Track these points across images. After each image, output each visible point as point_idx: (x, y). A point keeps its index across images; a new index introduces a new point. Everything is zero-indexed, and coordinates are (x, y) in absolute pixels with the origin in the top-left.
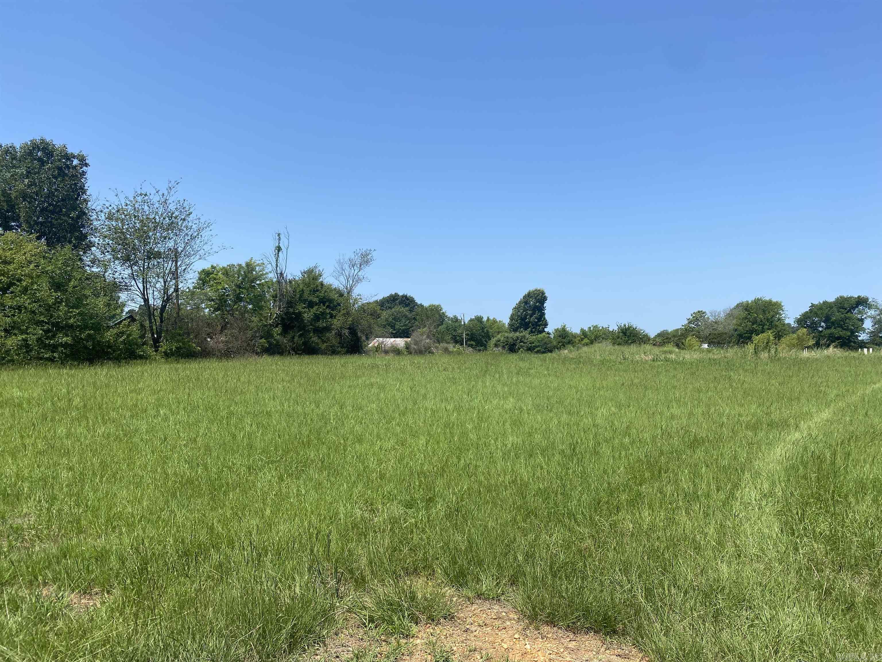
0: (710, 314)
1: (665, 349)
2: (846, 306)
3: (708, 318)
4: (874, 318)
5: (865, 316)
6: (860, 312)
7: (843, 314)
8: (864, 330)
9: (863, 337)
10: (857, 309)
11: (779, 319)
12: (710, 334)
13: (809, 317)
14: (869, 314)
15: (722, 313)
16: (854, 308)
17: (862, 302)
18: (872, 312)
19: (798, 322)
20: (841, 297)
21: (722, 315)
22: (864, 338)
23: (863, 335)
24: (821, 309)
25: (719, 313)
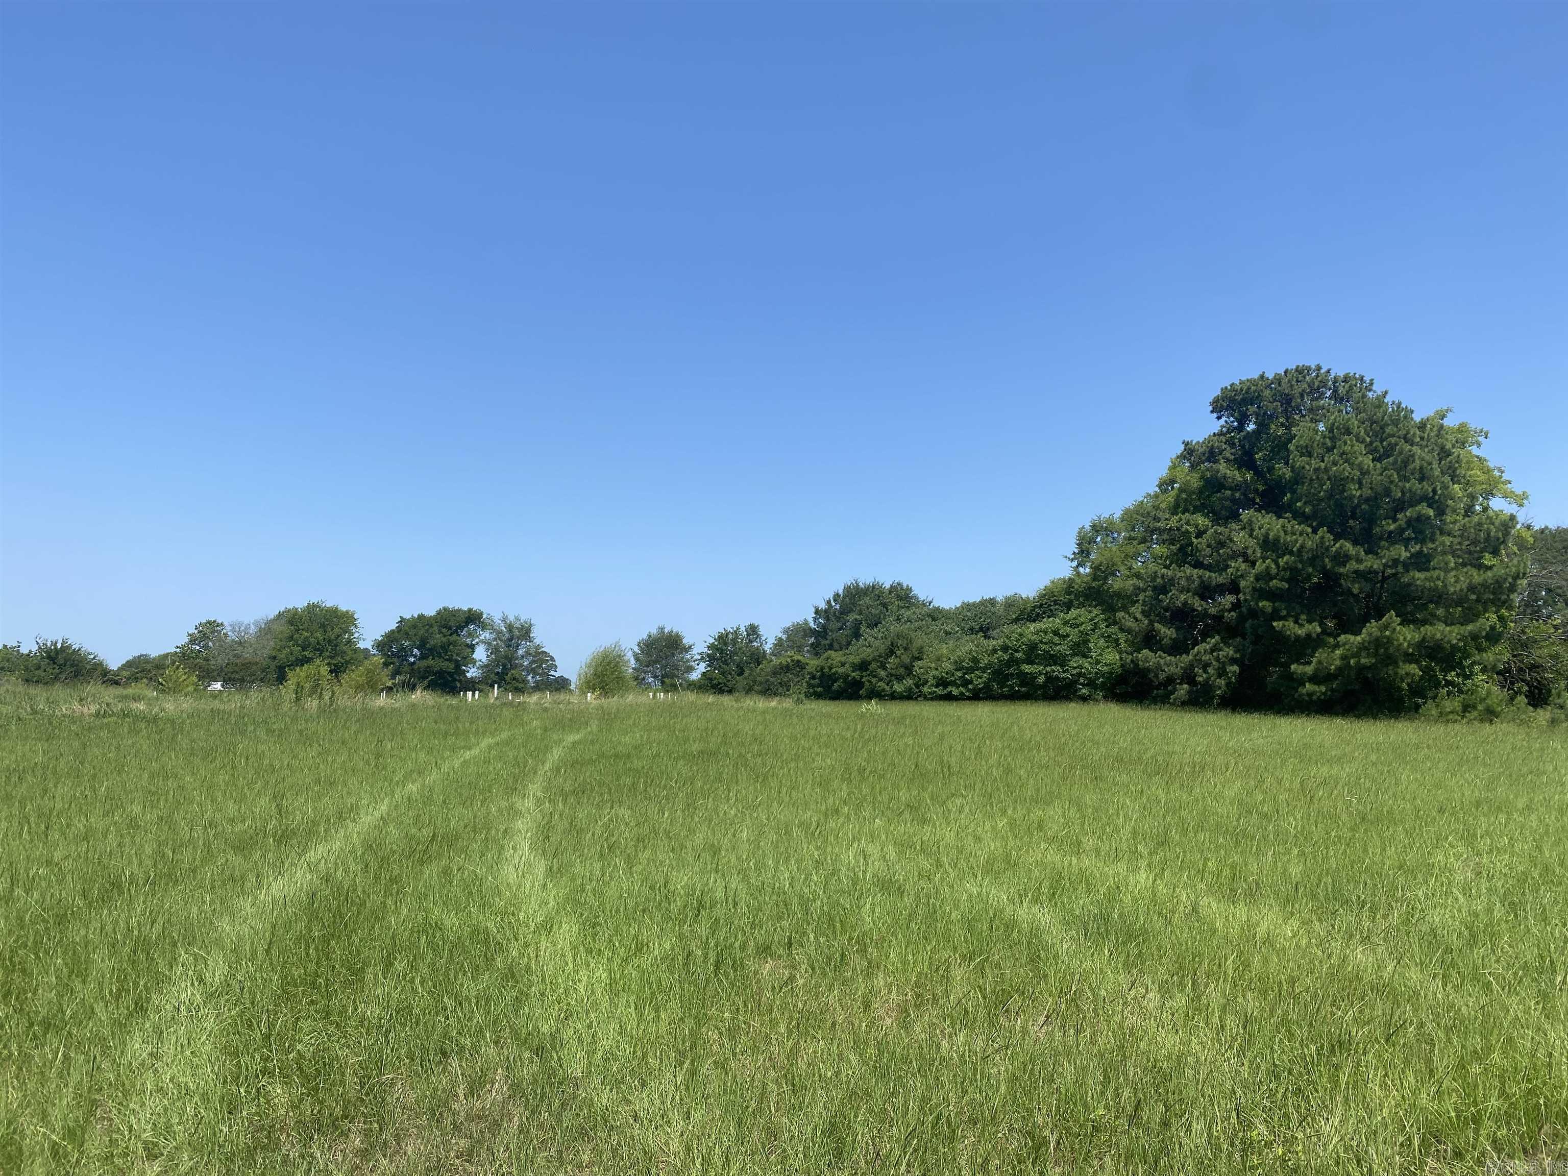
0: (229, 628)
1: (129, 691)
2: (452, 623)
3: (226, 635)
4: (489, 644)
5: (477, 640)
6: (470, 635)
7: (445, 636)
8: (474, 662)
9: (472, 673)
10: (466, 629)
11: (349, 641)
12: (228, 664)
13: (397, 640)
14: (482, 637)
15: (252, 627)
16: (461, 628)
17: (473, 618)
18: (486, 635)
19: (378, 647)
20: (445, 609)
21: (253, 630)
22: (474, 674)
23: (473, 670)
24: (414, 627)
25: (248, 627)
